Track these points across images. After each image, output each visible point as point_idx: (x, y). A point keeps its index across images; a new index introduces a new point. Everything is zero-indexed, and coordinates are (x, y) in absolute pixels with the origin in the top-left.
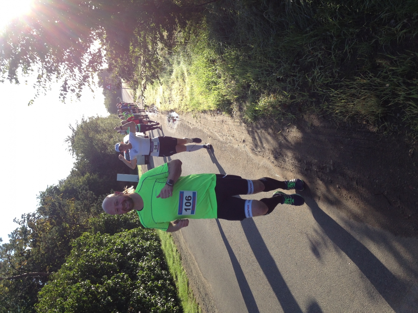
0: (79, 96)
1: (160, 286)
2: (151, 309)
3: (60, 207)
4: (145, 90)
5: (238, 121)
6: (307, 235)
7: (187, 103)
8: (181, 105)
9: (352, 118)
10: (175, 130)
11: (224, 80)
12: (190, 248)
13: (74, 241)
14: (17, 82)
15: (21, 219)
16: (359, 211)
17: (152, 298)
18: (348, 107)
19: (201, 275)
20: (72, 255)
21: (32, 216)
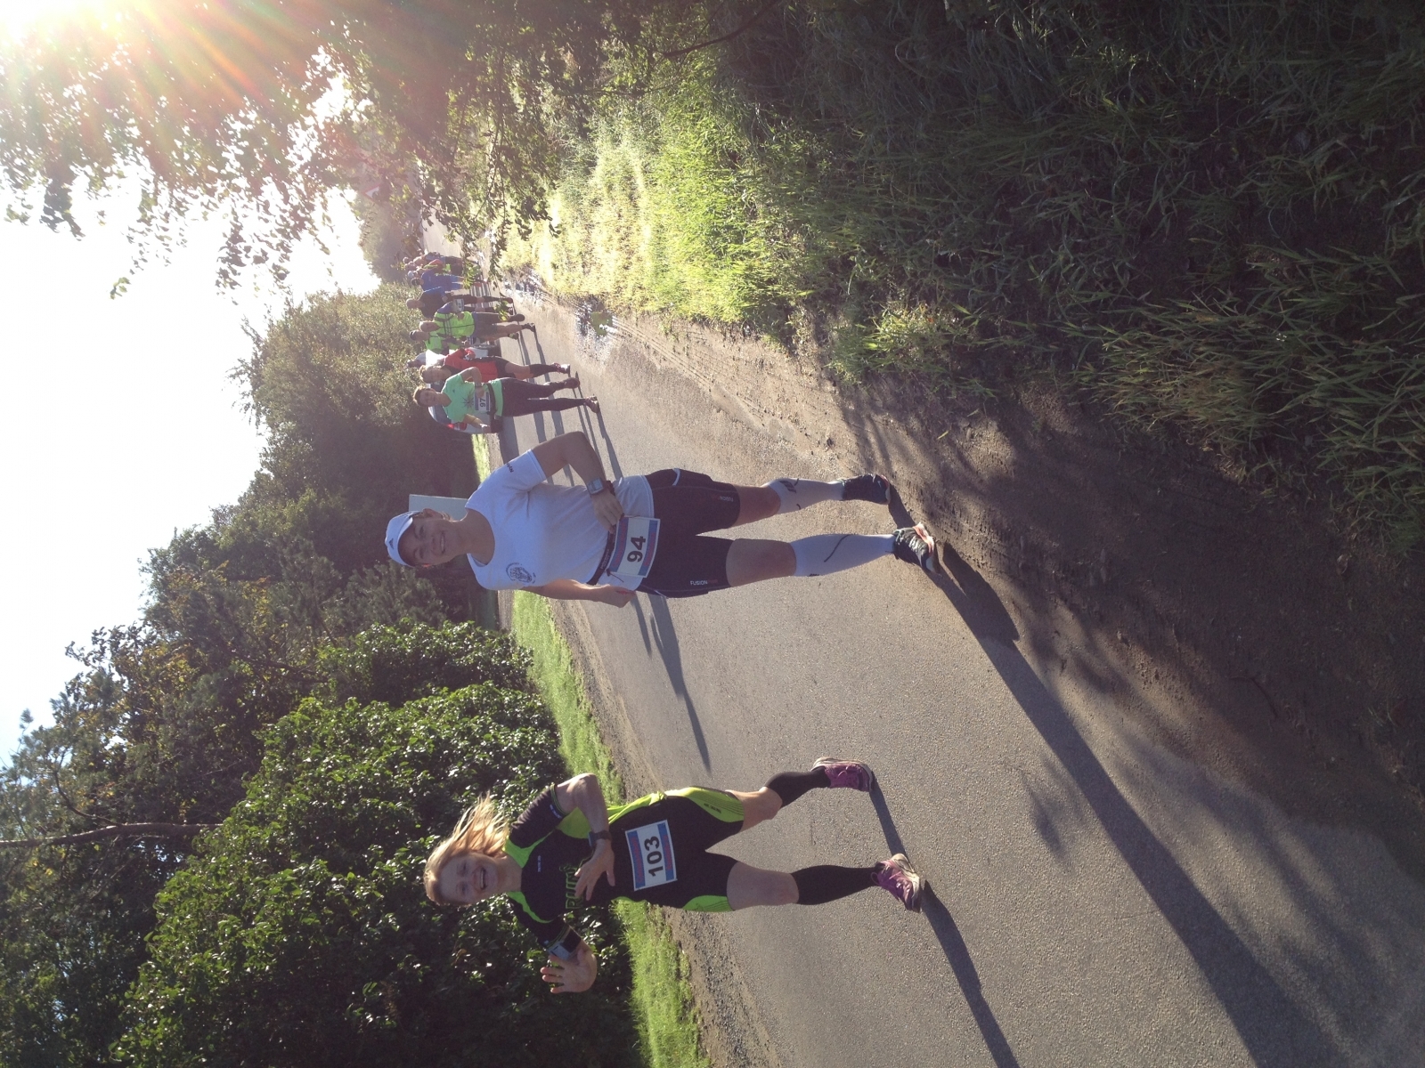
0: (280, 275)
2: (525, 954)
3: (220, 609)
4: (502, 252)
5: (812, 371)
6: (1023, 775)
7: (645, 283)
8: (622, 285)
9: (1169, 426)
10: (604, 368)
11: (767, 227)
13: (273, 727)
14: (76, 230)
15: (90, 647)
16: (1181, 721)
18: (1154, 392)
20: (264, 773)
21: (127, 636)
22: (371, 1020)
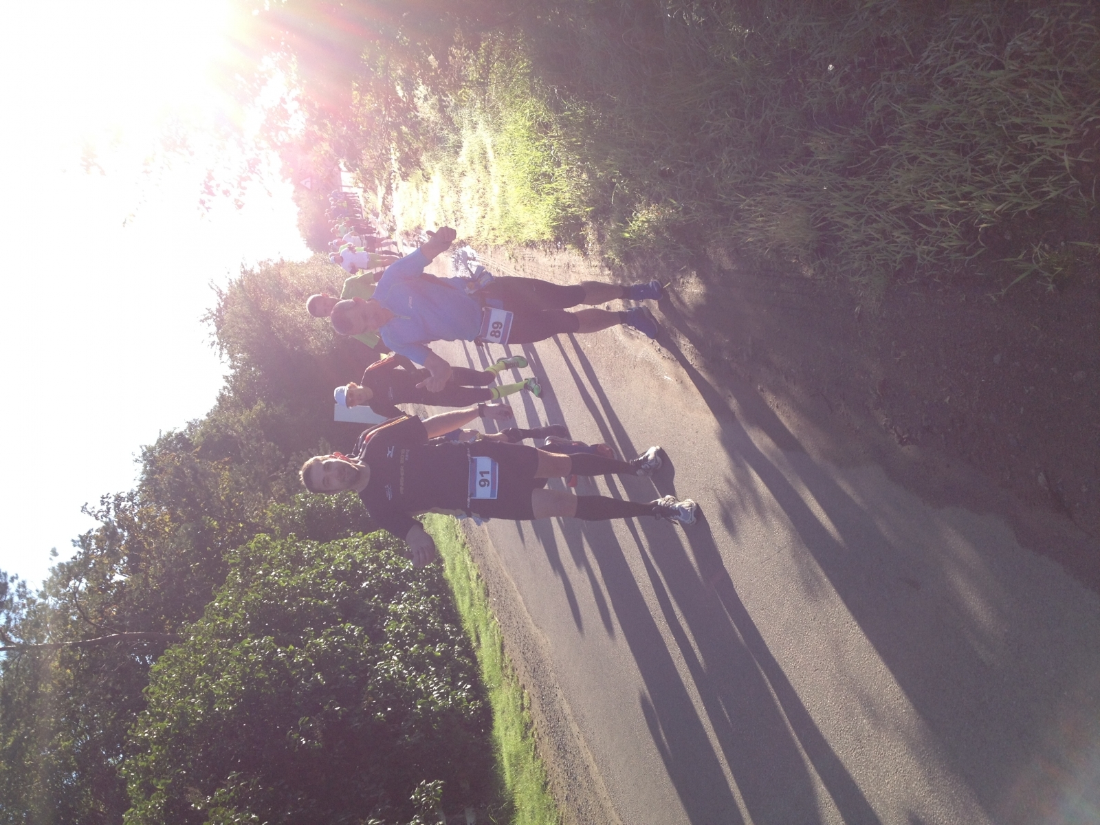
1: (439, 656)
2: (415, 703)
3: (195, 478)
5: (596, 262)
7: (495, 225)
8: (481, 229)
9: (776, 251)
11: (567, 171)
12: (507, 564)
13: (234, 552)
15: (99, 507)
17: (418, 680)
18: (767, 231)
19: (530, 621)
20: (228, 585)
21: (126, 499)
22: (304, 742)
